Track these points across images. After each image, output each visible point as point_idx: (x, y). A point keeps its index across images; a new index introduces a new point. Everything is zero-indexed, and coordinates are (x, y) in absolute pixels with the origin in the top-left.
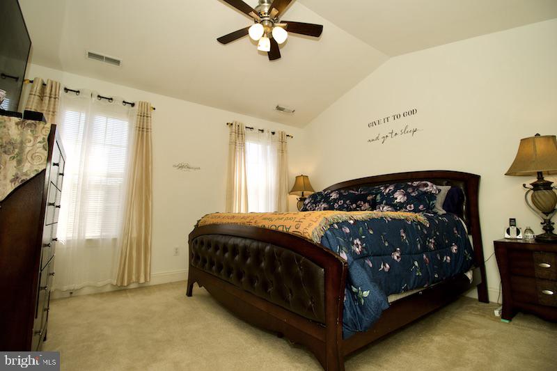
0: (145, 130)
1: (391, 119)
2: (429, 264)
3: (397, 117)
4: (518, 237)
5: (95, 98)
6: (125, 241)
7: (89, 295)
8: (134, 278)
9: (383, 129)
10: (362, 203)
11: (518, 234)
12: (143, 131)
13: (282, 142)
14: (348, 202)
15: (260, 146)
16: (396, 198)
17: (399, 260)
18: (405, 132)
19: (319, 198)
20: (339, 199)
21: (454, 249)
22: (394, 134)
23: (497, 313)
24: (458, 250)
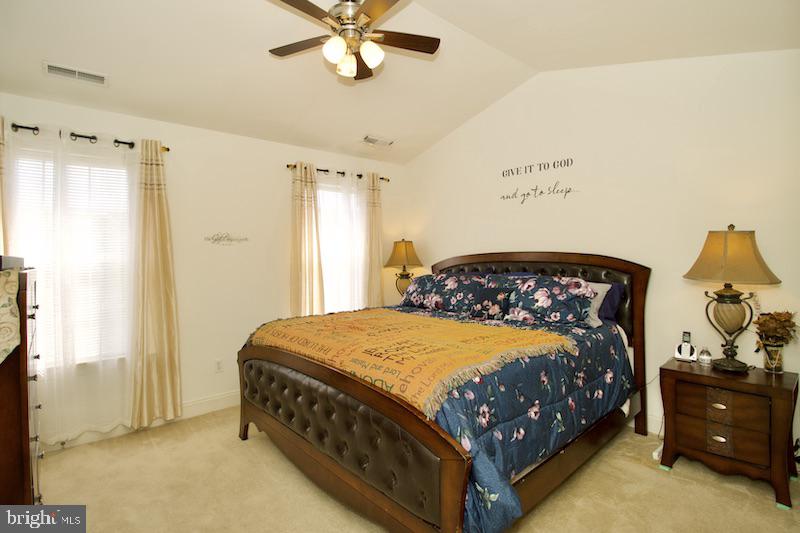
0: (156, 187)
1: (536, 169)
2: (575, 411)
3: (543, 166)
4: (691, 358)
5: (67, 139)
6: (139, 364)
7: (91, 444)
8: (157, 413)
9: (523, 183)
10: (490, 304)
11: (691, 354)
12: (152, 189)
13: (373, 188)
14: (470, 295)
15: (340, 195)
16: (537, 301)
17: (536, 418)
18: (554, 191)
19: (429, 285)
20: (458, 290)
21: (609, 377)
22: (538, 192)
23: (656, 455)
24: (614, 378)
